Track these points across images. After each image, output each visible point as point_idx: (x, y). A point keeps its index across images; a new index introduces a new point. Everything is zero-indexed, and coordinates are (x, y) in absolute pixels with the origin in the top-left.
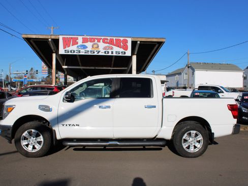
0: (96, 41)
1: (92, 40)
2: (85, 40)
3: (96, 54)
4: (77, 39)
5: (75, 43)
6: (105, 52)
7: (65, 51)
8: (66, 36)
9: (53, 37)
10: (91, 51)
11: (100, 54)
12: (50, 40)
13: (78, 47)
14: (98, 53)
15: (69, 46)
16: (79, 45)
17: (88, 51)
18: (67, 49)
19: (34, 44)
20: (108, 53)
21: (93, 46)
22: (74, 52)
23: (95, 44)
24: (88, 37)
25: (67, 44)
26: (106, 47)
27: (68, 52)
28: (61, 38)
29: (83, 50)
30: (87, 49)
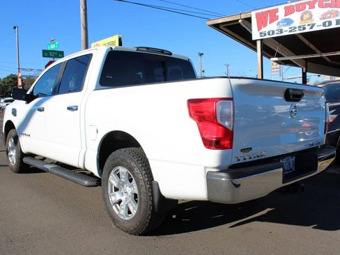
0: (307, 6)
1: (300, 8)
2: (289, 11)
3: (308, 30)
4: (277, 11)
5: (274, 17)
6: (324, 24)
7: (261, 33)
8: (260, 11)
9: (243, 16)
10: (299, 27)
11: (315, 29)
12: (240, 21)
13: (278, 24)
14: (311, 28)
15: (265, 25)
16: (280, 20)
17: (295, 28)
18: (263, 30)
20: (330, 23)
21: (302, 18)
22: (273, 33)
23: (305, 13)
24: (294, 4)
25: (261, 23)
26: (326, 14)
27: (265, 35)
28: (253, 15)
29: (286, 28)
30: (293, 25)
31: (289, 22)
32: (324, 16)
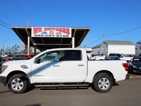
0: (52, 29)
1: (50, 29)
2: (46, 29)
3: (52, 37)
4: (41, 28)
5: (40, 31)
6: (57, 36)
7: (35, 35)
8: (35, 27)
9: (28, 28)
10: (49, 35)
11: (54, 37)
12: (26, 29)
13: (42, 33)
14: (53, 36)
15: (37, 33)
16: (42, 32)
17: (48, 35)
18: (36, 34)
19: (17, 31)
20: (59, 36)
21: (50, 33)
22: (40, 36)
24: (48, 27)
25: (36, 31)
26: (58, 33)
27: (37, 36)
28: (32, 28)
29: (45, 35)
30: (47, 34)
31: (46, 33)
32: (57, 33)
